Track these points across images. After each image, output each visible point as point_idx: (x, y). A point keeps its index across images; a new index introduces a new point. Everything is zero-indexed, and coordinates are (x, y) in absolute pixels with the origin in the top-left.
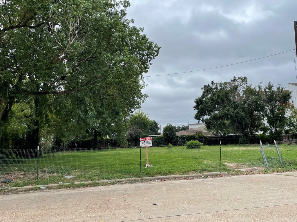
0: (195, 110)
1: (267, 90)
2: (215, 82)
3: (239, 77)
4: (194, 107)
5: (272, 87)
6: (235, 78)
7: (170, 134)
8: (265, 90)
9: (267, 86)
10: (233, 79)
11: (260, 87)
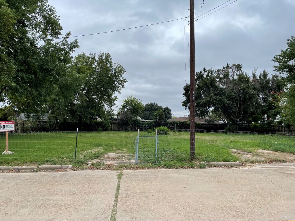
0: (184, 96)
1: (262, 78)
2: (207, 69)
3: (233, 64)
4: (184, 94)
5: (267, 74)
6: (228, 65)
7: (159, 120)
8: (260, 78)
9: (262, 73)
10: (225, 66)
11: (254, 75)
